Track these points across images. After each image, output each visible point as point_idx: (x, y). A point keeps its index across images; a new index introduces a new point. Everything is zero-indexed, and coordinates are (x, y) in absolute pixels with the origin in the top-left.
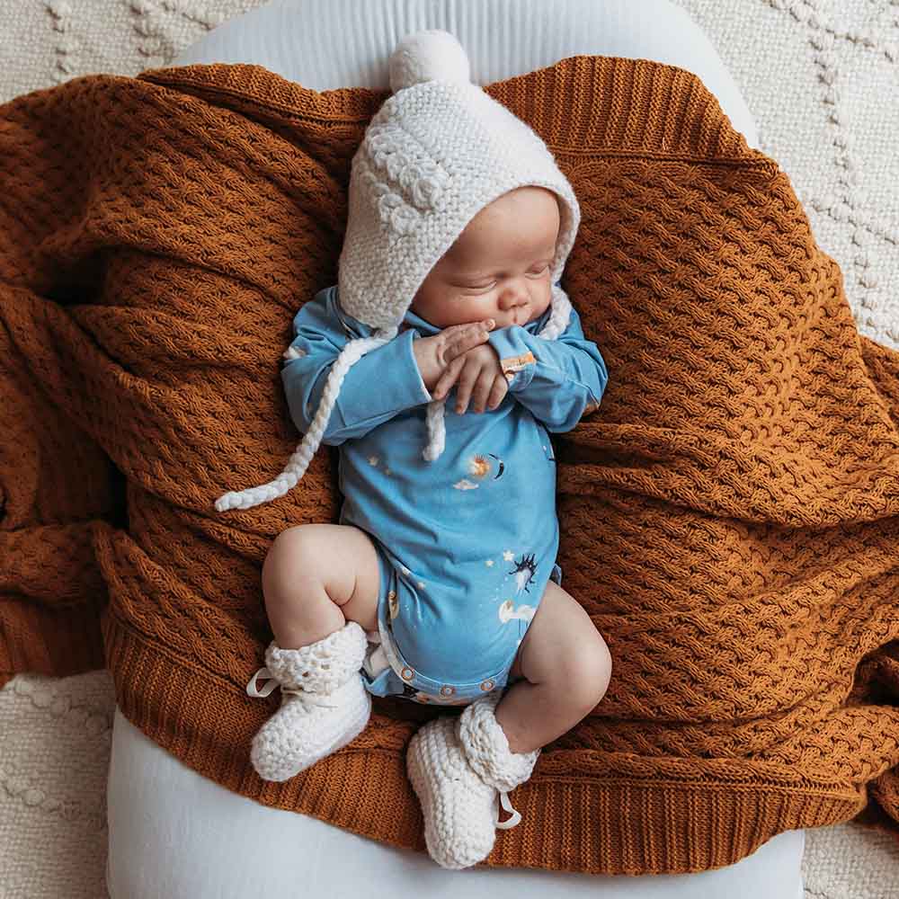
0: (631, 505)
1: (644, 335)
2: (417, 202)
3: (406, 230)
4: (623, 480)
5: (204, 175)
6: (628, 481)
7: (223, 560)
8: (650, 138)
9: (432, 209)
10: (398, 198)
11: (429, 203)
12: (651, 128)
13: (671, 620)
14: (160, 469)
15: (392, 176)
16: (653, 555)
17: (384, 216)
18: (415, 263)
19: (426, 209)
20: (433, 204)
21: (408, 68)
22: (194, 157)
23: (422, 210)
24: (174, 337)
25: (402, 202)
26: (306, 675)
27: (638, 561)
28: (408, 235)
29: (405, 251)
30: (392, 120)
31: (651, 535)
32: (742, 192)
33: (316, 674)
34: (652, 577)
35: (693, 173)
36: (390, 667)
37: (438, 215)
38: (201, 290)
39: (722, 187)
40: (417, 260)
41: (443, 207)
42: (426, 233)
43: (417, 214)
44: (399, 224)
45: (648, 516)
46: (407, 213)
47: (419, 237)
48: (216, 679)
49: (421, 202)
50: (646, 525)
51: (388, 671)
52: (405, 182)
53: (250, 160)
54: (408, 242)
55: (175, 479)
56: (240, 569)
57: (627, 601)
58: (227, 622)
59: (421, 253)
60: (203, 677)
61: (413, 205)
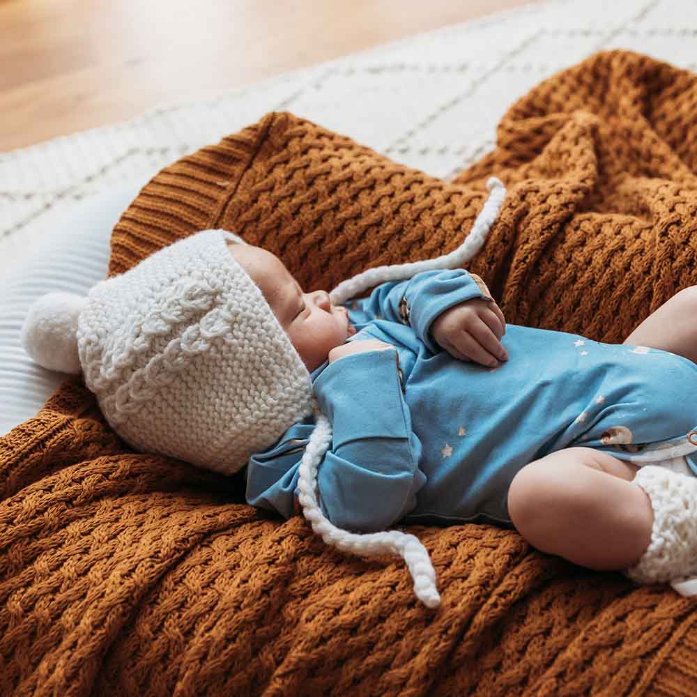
0: (547, 270)
1: (388, 234)
2: (204, 306)
3: (227, 321)
4: (523, 266)
5: (62, 552)
6: (525, 263)
7: (528, 620)
8: (213, 192)
9: (215, 294)
10: (190, 328)
11: (209, 294)
12: (204, 190)
13: (663, 242)
14: (398, 673)
15: (165, 328)
16: (598, 259)
17: (202, 346)
18: (265, 324)
19: (214, 298)
20: (213, 290)
21: (57, 325)
22: (35, 558)
23: (214, 305)
24: (238, 608)
25: (196, 325)
26: (686, 506)
27: (602, 271)
28: (233, 323)
29: (249, 329)
30: (102, 342)
31: (579, 257)
32: (290, 138)
33: (687, 492)
34: (618, 262)
35: (259, 167)
36: (684, 457)
37: (225, 288)
38: (194, 580)
39: (279, 151)
40: (262, 321)
41: (219, 282)
42: (239, 302)
43: (215, 310)
44: (220, 327)
45: (560, 257)
46: (210, 320)
47: (240, 310)
48: (677, 635)
49: (205, 302)
50: (569, 260)
51: (690, 461)
52: (177, 316)
53: (69, 501)
54: (240, 323)
55: (415, 654)
56: (543, 604)
57: (639, 287)
58: (608, 614)
59: (257, 314)
60: (674, 650)
61: (206, 312)
